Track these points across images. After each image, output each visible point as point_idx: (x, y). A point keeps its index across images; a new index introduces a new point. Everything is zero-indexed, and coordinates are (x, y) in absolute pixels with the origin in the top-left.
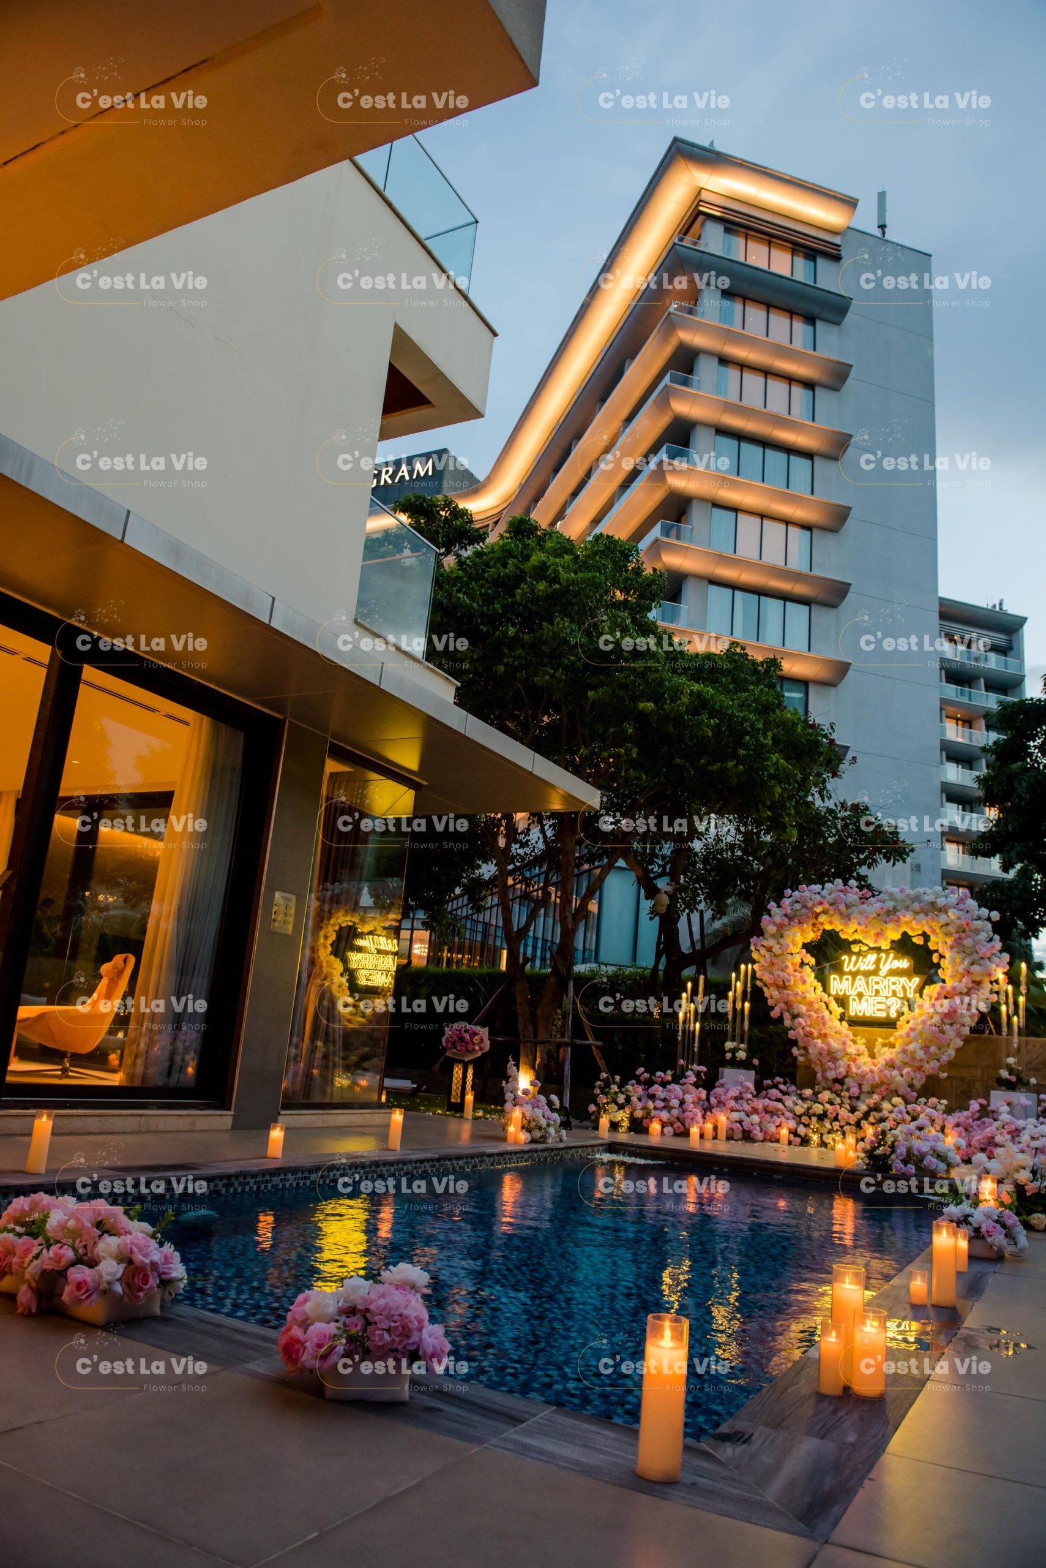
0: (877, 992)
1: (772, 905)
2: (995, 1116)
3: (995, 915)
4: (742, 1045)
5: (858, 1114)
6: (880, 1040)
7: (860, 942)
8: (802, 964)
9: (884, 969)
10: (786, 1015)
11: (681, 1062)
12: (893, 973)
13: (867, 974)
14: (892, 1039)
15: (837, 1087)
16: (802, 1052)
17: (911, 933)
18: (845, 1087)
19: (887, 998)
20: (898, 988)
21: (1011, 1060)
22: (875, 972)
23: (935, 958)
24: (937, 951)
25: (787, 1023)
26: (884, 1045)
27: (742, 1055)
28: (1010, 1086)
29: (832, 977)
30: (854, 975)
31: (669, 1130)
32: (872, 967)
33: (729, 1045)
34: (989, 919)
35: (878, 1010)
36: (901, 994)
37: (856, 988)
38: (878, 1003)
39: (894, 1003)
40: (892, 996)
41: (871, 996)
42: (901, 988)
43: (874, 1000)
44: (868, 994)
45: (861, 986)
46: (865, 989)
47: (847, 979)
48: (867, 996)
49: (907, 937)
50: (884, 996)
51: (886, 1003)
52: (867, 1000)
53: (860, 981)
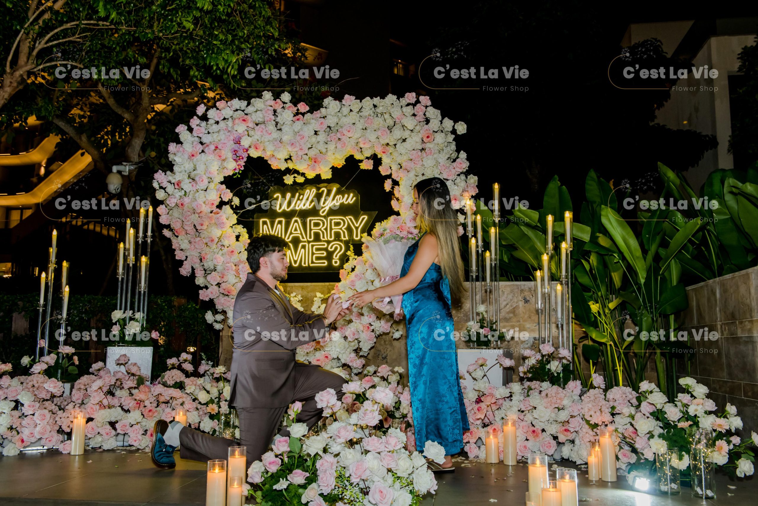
0: (317, 237)
1: (181, 129)
3: (462, 128)
4: (136, 315)
6: (319, 295)
7: (297, 172)
8: (221, 204)
10: (199, 274)
11: (41, 343)
12: (336, 211)
13: (304, 214)
16: (218, 317)
17: (358, 157)
19: (329, 242)
20: (342, 229)
21: (482, 309)
22: (314, 212)
23: (388, 186)
24: (389, 176)
25: (200, 281)
27: (134, 328)
29: (261, 221)
33: (117, 315)
34: (454, 132)
35: (318, 258)
36: (345, 237)
37: (291, 233)
38: (317, 250)
39: (336, 249)
40: (335, 240)
41: (309, 242)
42: (345, 229)
43: (313, 246)
44: (305, 240)
45: (296, 230)
46: (301, 234)
47: (280, 222)
48: (305, 242)
49: (351, 162)
50: (324, 241)
51: (326, 250)
52: (304, 247)
53: (296, 223)
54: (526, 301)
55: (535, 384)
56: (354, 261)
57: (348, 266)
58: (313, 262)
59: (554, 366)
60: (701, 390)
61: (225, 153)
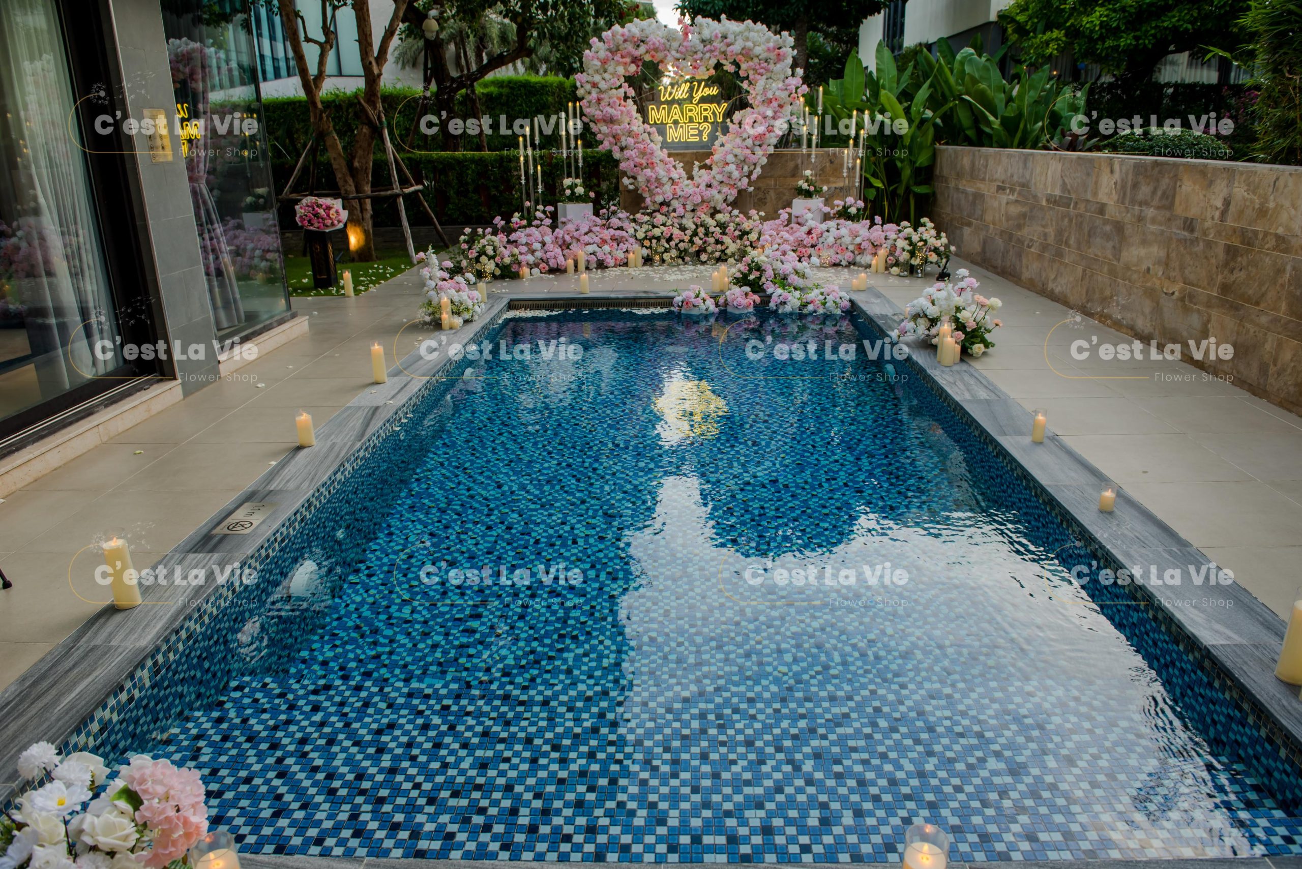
1: (594, 40)
2: (800, 220)
4: (578, 181)
5: (689, 232)
6: (696, 163)
8: (626, 98)
9: (697, 97)
10: (616, 149)
11: (527, 204)
12: (703, 100)
13: (680, 102)
14: (708, 162)
15: (665, 209)
16: (631, 180)
17: (723, 62)
18: (671, 208)
22: (688, 100)
23: (745, 85)
24: (746, 78)
25: (617, 155)
26: (700, 168)
27: (580, 190)
28: (808, 194)
30: (670, 103)
31: (536, 271)
32: (685, 96)
33: (567, 182)
35: (692, 135)
38: (691, 129)
39: (705, 128)
43: (688, 126)
49: (718, 66)
51: (698, 129)
52: (682, 127)
54: (831, 162)
55: (842, 221)
56: (722, 139)
57: (717, 143)
58: (688, 138)
59: (853, 210)
60: (930, 225)
61: (628, 60)
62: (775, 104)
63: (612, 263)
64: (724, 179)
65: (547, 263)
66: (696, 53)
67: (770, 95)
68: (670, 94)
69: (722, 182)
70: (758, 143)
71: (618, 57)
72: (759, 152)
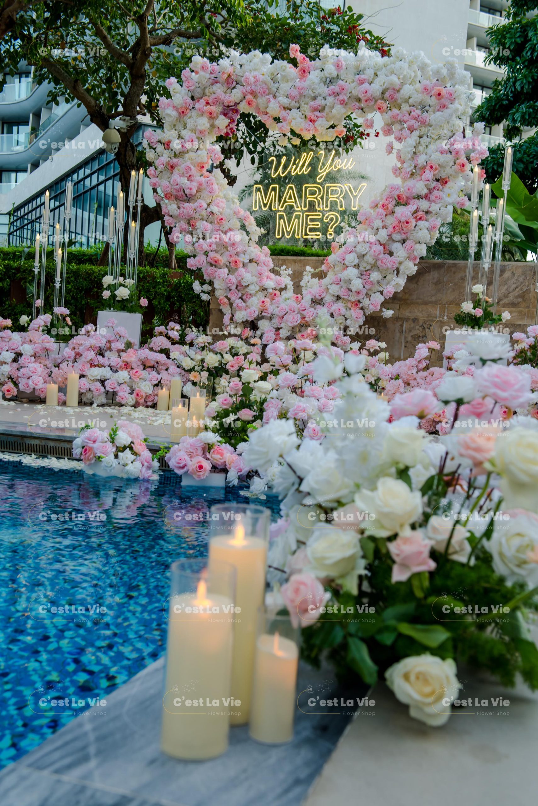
1: (171, 82)
2: (449, 364)
4: (125, 281)
6: (309, 268)
7: (292, 132)
8: (213, 168)
9: (323, 172)
13: (300, 181)
14: (323, 266)
15: (247, 331)
16: (206, 287)
18: (258, 333)
19: (323, 212)
20: (339, 198)
21: (479, 288)
26: (313, 275)
27: (124, 293)
28: (474, 323)
29: (254, 187)
30: (283, 182)
32: (306, 171)
33: (107, 280)
35: (311, 230)
36: (341, 207)
37: (285, 202)
38: (312, 220)
39: (332, 219)
40: (330, 210)
41: (303, 212)
42: (343, 198)
43: (307, 216)
44: (300, 209)
45: (290, 198)
46: (296, 202)
47: (274, 189)
48: (299, 211)
50: (319, 211)
51: (321, 220)
52: (298, 217)
53: (290, 190)
57: (340, 239)
58: (306, 234)
61: (216, 109)
62: (429, 175)
63: (131, 400)
64: (341, 293)
65: (16, 384)
66: (315, 98)
67: (421, 160)
68: (285, 167)
69: (338, 298)
70: (397, 237)
71: (200, 105)
72: (400, 252)
